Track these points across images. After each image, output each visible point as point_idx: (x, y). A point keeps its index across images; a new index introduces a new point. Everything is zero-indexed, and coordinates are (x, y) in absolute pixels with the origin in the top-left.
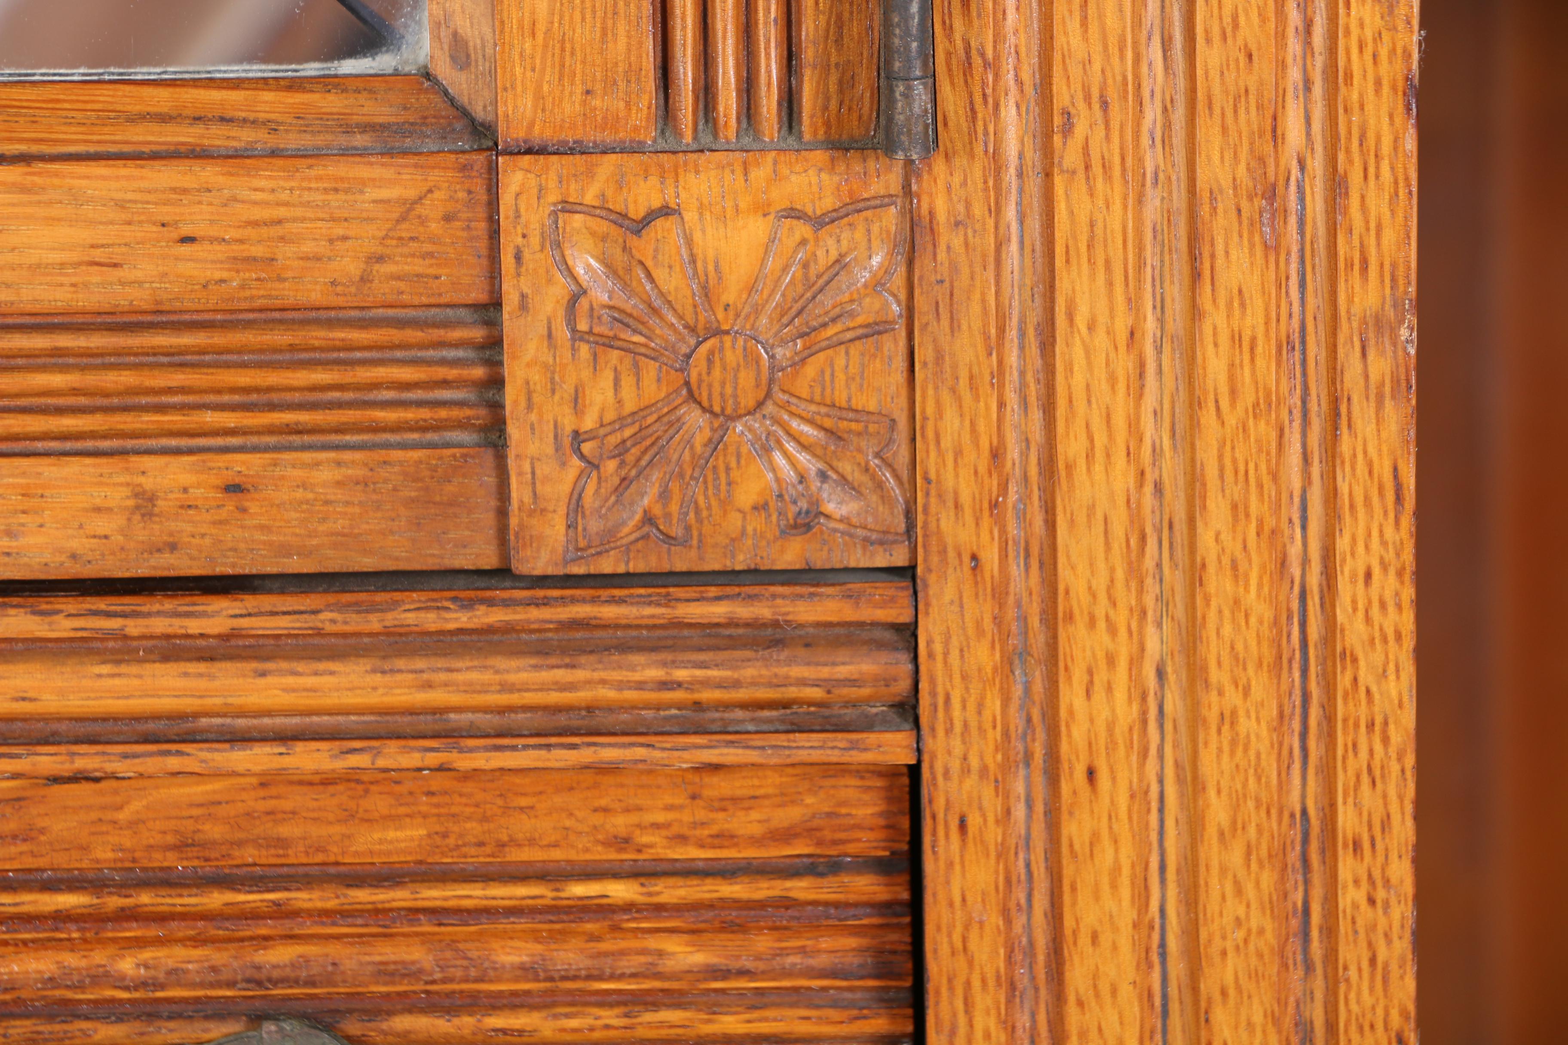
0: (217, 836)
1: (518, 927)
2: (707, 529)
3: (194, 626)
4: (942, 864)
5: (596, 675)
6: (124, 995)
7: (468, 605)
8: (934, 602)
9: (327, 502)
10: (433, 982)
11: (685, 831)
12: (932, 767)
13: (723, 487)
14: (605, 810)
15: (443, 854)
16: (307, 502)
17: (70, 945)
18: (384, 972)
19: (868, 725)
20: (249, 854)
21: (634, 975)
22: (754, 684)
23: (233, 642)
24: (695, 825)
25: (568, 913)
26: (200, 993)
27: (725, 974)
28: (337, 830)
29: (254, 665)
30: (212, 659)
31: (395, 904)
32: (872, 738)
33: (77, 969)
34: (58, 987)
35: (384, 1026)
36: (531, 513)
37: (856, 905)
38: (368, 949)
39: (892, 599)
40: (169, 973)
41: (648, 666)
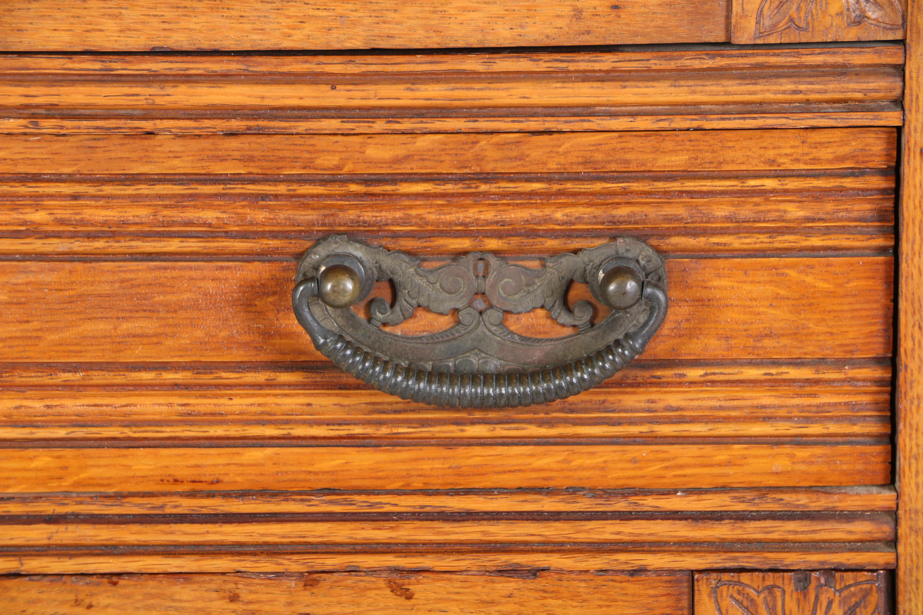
0: (600, 159)
1: (725, 199)
2: (816, 24)
3: (597, 66)
4: (912, 169)
5: (766, 88)
6: (558, 227)
7: (713, 57)
8: (913, 55)
9: (654, 13)
10: (688, 223)
11: (799, 157)
12: (909, 127)
13: (824, 5)
14: (765, 148)
15: (695, 167)
16: (646, 13)
17: (536, 206)
18: (667, 219)
19: (882, 109)
20: (613, 167)
21: (773, 221)
22: (833, 91)
23: (611, 74)
24: (803, 154)
25: (746, 193)
26: (590, 227)
27: (813, 220)
28: (650, 156)
29: (621, 83)
30: (603, 81)
31: (673, 189)
32: (884, 114)
33: (539, 217)
34: (530, 224)
35: (667, 241)
36: (741, 17)
37: (871, 190)
38: (660, 209)
39: (895, 54)
40: (576, 218)
41: (788, 84)
